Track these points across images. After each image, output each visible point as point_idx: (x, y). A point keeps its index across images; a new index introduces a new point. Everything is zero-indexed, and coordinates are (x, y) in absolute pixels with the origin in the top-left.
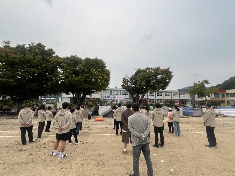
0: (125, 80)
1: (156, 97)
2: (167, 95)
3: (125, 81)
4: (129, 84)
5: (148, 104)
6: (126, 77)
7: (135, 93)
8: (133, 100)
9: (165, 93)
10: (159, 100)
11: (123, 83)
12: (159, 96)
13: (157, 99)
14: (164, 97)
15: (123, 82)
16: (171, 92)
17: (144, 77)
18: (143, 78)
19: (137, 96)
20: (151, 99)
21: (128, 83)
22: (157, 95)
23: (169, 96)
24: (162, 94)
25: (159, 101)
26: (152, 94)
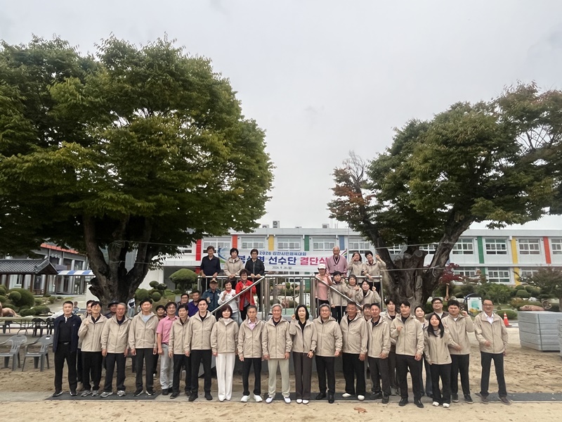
0: (348, 181)
1: (482, 260)
2: (530, 250)
3: (346, 183)
4: (366, 193)
5: (455, 286)
6: (352, 165)
7: (400, 241)
8: (391, 273)
9: (518, 243)
10: (498, 271)
11: (336, 194)
12: (494, 253)
13: (490, 268)
14: (515, 259)
15: (339, 191)
16: (545, 238)
17: (445, 143)
18: (443, 148)
19: (409, 251)
20: (462, 268)
21: (363, 191)
22: (485, 250)
23: (538, 253)
24: (508, 245)
25: (496, 274)
26: (465, 247)
